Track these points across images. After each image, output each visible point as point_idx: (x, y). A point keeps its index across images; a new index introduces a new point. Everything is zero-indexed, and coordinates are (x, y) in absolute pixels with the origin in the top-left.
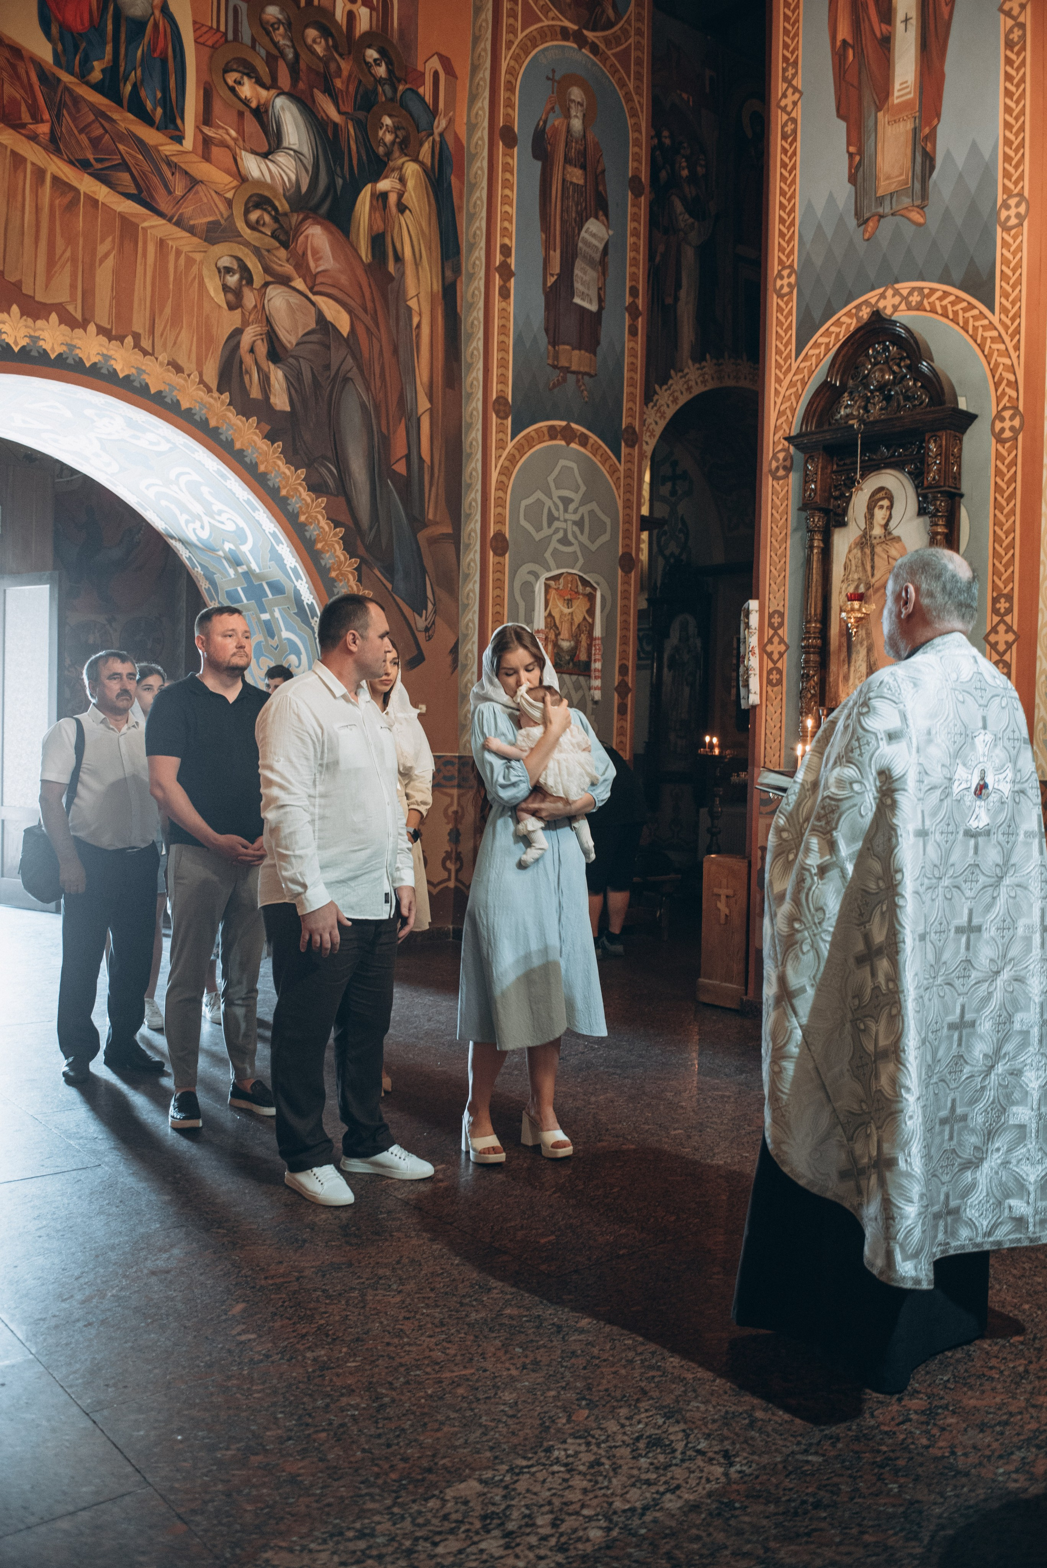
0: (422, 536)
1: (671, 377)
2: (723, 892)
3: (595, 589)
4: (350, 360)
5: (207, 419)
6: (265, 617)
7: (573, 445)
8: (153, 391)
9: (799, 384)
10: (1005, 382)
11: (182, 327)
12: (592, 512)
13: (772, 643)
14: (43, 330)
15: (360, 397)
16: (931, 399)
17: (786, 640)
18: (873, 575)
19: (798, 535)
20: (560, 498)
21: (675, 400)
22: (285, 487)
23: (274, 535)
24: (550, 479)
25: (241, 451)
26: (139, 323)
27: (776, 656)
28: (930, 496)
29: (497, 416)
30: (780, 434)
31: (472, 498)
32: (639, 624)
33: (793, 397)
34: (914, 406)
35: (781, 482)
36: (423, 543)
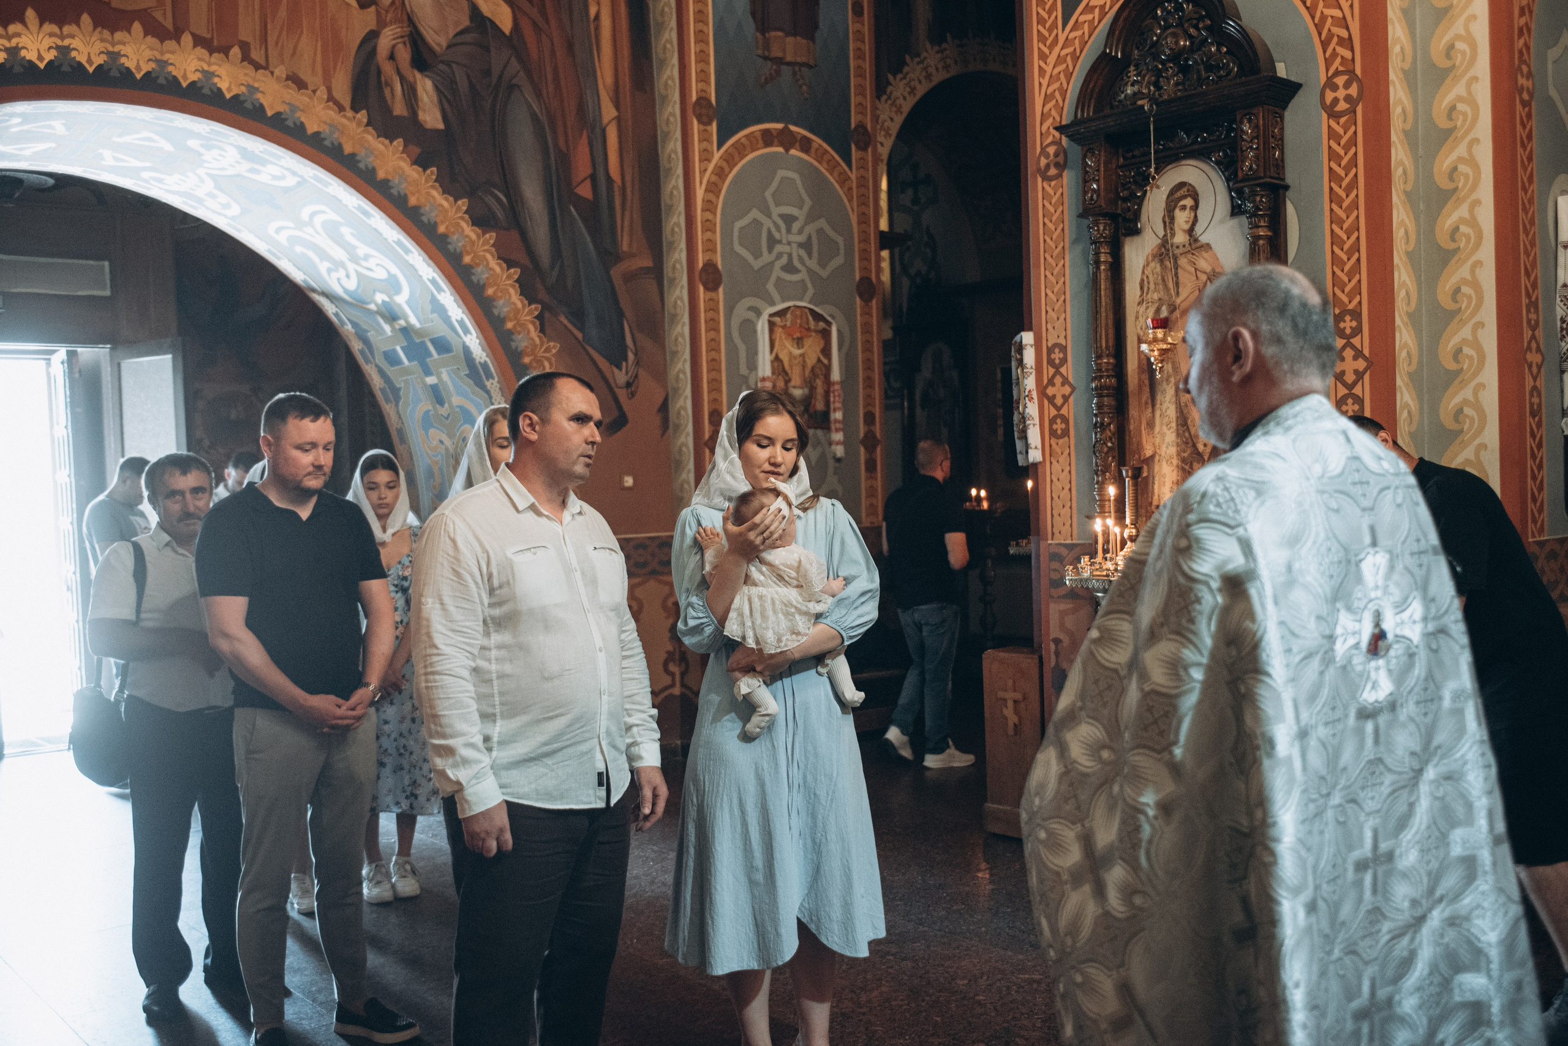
0: (616, 272)
1: (905, 63)
2: (1010, 696)
3: (829, 324)
4: (514, 62)
5: (340, 145)
6: (431, 380)
7: (793, 152)
8: (269, 113)
9: (1069, 58)
10: (1335, 39)
11: (302, 32)
12: (820, 232)
13: (1053, 385)
14: (124, 44)
15: (530, 106)
16: (1240, 67)
17: (1071, 379)
18: (1178, 294)
19: (1079, 248)
20: (781, 216)
21: (913, 91)
22: (443, 222)
23: (433, 281)
24: (768, 194)
25: (386, 182)
26: (247, 29)
27: (1059, 401)
28: (1247, 190)
29: (699, 121)
30: (1049, 122)
31: (675, 222)
32: (885, 356)
33: (1062, 76)
34: (1220, 77)
35: (1053, 183)
36: (618, 282)
